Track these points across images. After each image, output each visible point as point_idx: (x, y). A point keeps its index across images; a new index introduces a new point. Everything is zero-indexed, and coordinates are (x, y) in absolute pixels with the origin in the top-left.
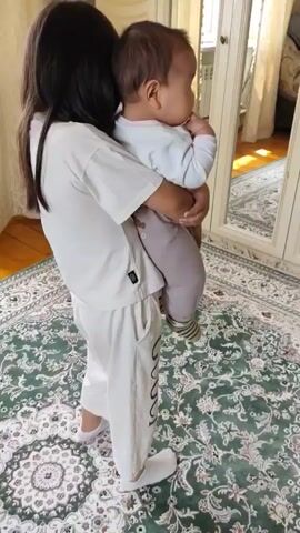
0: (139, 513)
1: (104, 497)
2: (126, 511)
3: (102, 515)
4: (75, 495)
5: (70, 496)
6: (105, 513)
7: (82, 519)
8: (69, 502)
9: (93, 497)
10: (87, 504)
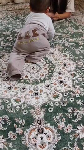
0: (56, 102)
1: (47, 87)
2: (51, 98)
3: (40, 93)
4: (37, 80)
5: (35, 79)
6: (42, 93)
7: (32, 89)
8: (32, 81)
9: (43, 85)
10: (38, 86)
